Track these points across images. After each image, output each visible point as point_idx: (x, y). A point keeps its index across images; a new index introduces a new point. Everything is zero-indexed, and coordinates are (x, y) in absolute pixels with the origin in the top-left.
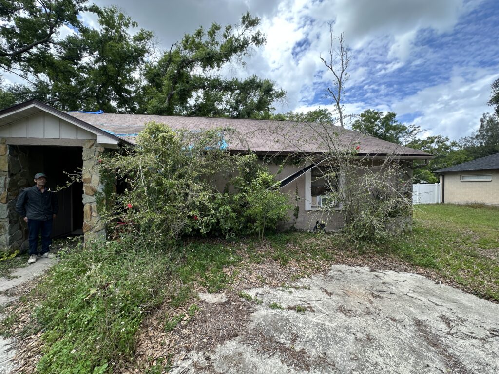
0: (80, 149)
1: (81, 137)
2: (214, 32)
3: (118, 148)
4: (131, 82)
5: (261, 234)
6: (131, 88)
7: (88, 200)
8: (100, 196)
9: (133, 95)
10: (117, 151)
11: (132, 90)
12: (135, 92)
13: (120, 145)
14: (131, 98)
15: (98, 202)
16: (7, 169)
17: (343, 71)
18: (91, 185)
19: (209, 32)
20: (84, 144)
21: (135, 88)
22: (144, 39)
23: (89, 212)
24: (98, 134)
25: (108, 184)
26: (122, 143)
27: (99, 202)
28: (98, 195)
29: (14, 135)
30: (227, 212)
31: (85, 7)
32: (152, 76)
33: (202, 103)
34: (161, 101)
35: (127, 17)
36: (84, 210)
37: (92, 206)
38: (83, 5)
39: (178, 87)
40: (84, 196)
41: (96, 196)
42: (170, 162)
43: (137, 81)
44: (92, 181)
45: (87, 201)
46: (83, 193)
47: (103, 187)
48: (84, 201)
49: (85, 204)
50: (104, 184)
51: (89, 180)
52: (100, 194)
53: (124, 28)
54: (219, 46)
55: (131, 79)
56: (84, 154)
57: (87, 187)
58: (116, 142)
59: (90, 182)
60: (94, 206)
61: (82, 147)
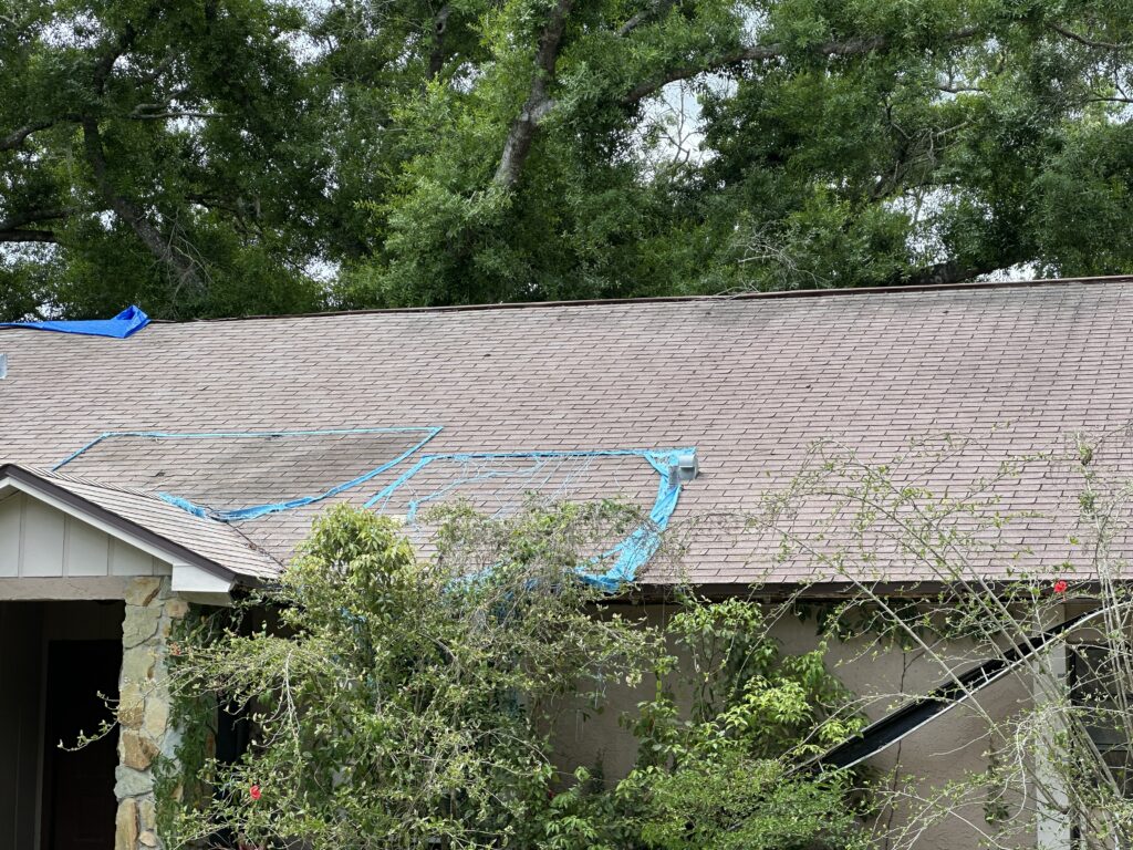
0: (116, 608)
1: (124, 568)
3: (230, 604)
7: (131, 784)
8: (168, 770)
10: (226, 612)
13: (236, 594)
15: (158, 795)
18: (143, 733)
20: (130, 594)
23: (131, 829)
24: (176, 563)
25: (192, 730)
26: (243, 585)
27: (163, 792)
28: (160, 767)
36: (119, 820)
37: (142, 807)
40: (120, 771)
41: (153, 771)
42: (382, 654)
44: (145, 719)
45: (129, 791)
46: (117, 760)
47: (177, 740)
48: (118, 791)
49: (122, 800)
50: (182, 730)
51: (139, 718)
52: (169, 765)
56: (129, 627)
57: (130, 740)
58: (224, 587)
59: (139, 723)
60: (148, 807)
61: (122, 604)
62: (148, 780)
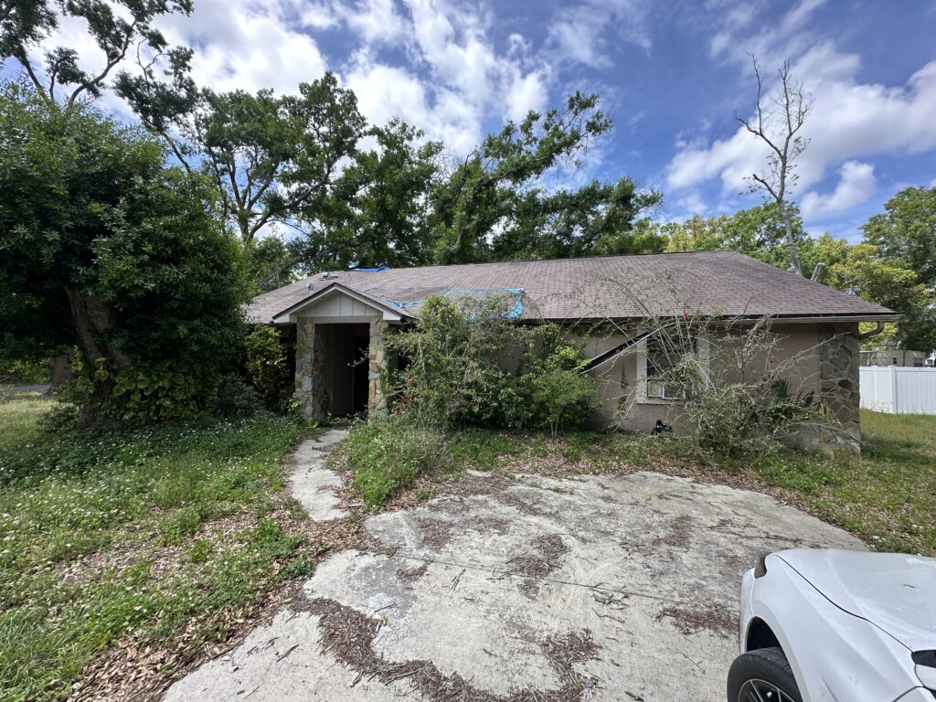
0: (368, 325)
1: (369, 314)
2: (530, 125)
3: (401, 324)
4: (413, 210)
5: (554, 427)
6: (415, 220)
7: (373, 376)
9: (416, 229)
10: (399, 327)
11: (415, 222)
12: (418, 226)
13: (402, 320)
14: (413, 236)
15: (381, 379)
16: (312, 346)
17: (791, 134)
18: (376, 361)
19: (522, 127)
20: (372, 321)
21: (418, 220)
22: (432, 153)
23: (373, 388)
24: (384, 312)
25: (390, 361)
26: (404, 318)
27: (383, 379)
29: (319, 315)
30: (510, 396)
31: (365, 132)
32: (441, 203)
33: (513, 229)
34: (451, 241)
35: (411, 127)
36: (370, 386)
37: (376, 382)
38: (362, 131)
39: (473, 220)
40: (370, 372)
41: (380, 372)
42: (448, 337)
43: (421, 209)
44: (377, 358)
45: (373, 378)
46: (368, 369)
47: (386, 364)
48: (369, 378)
49: (371, 380)
50: (387, 361)
51: (375, 358)
52: (384, 371)
53: (406, 142)
54: (538, 142)
55: (413, 206)
56: (371, 331)
57: (373, 364)
58: (399, 318)
59: (375, 359)
60: (378, 382)
61: (369, 324)
62: (378, 375)
